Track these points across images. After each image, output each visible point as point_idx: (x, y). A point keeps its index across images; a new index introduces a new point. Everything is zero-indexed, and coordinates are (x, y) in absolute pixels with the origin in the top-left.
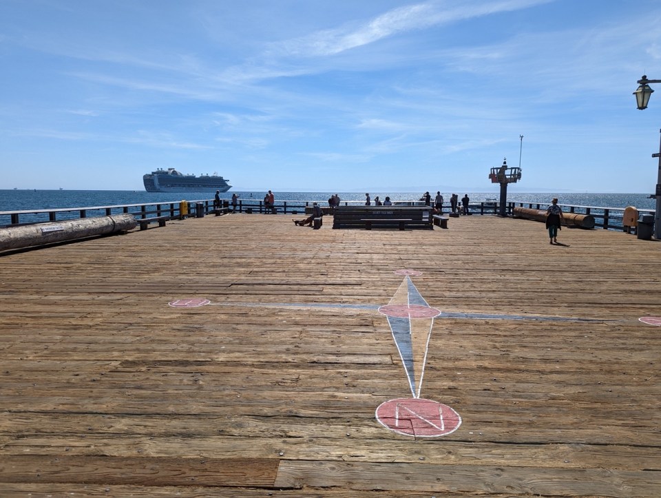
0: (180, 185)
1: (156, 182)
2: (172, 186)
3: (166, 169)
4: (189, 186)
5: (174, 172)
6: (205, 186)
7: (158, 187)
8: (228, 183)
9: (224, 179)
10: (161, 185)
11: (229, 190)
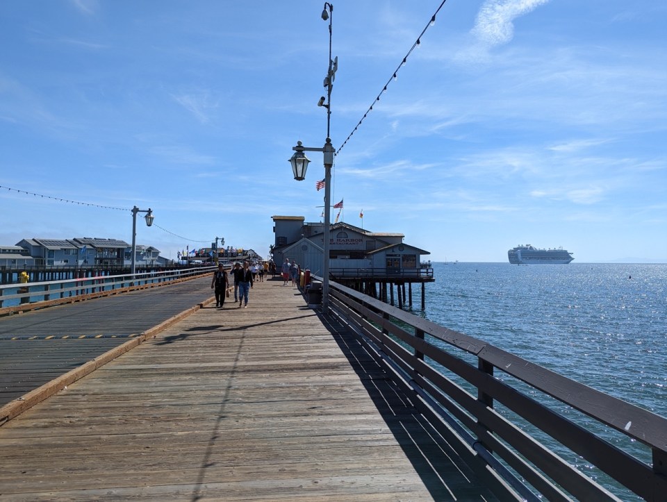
0: (535, 258)
1: (520, 256)
2: (530, 258)
3: (525, 246)
4: (542, 258)
5: (531, 247)
6: (553, 258)
7: (521, 260)
8: (572, 256)
9: (569, 252)
10: (523, 258)
11: (572, 262)
